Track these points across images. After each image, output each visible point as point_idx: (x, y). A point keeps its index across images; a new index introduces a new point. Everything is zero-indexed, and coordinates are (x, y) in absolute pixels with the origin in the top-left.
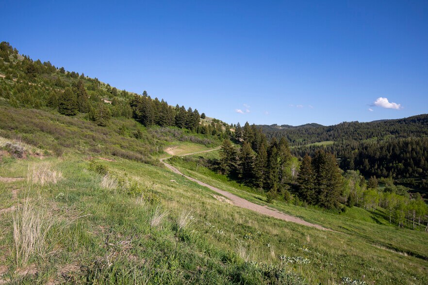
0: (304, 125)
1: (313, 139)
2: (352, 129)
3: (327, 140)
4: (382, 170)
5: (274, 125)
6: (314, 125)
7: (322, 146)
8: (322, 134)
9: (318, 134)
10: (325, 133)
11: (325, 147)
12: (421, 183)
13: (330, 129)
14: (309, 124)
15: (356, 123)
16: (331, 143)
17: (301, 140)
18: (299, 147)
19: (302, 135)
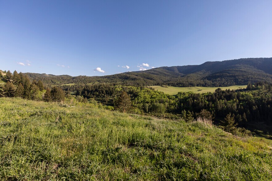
0: (62, 75)
1: (65, 82)
2: (83, 79)
3: (72, 83)
4: (91, 95)
5: (44, 74)
6: (66, 76)
7: (69, 85)
8: (70, 80)
9: (68, 80)
10: (71, 80)
11: (71, 86)
13: (74, 78)
14: (64, 75)
15: (85, 76)
16: (73, 84)
17: (59, 82)
18: (57, 86)
19: (59, 80)
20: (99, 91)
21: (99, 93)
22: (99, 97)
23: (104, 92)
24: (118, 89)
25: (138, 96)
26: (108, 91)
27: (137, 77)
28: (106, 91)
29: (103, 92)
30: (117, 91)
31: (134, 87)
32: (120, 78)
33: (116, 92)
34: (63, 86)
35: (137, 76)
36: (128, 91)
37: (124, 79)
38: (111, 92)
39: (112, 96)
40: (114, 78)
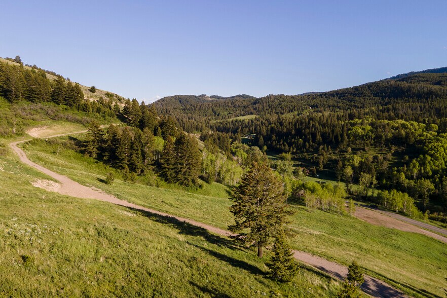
0: (235, 97)
1: (238, 112)
2: (277, 102)
3: (252, 114)
4: (285, 146)
5: (203, 95)
6: (244, 96)
7: (244, 120)
8: (248, 106)
9: (244, 107)
10: (251, 106)
11: (247, 121)
12: (312, 158)
13: (257, 101)
14: (239, 96)
15: (281, 96)
16: (253, 117)
17: (226, 113)
18: (221, 121)
19: (227, 108)
20: (306, 136)
21: (305, 141)
22: (303, 152)
23: (319, 137)
24: (360, 130)
25: (425, 153)
26: (329, 134)
27: (437, 87)
28: (323, 135)
30: (356, 136)
31: (415, 124)
32: (376, 95)
33: (352, 139)
34: (232, 122)
35: (439, 83)
36: (390, 135)
37: (390, 97)
38: (336, 137)
39: (338, 151)
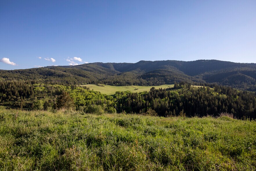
12: (14, 104)
20: (8, 92)
21: (7, 95)
22: (7, 101)
23: (17, 93)
24: (40, 89)
26: (23, 91)
27: (65, 73)
28: (19, 92)
29: (14, 94)
30: (38, 92)
32: (40, 74)
33: (36, 93)
35: (65, 71)
36: (54, 91)
38: (28, 93)
39: (29, 99)
40: (32, 73)
